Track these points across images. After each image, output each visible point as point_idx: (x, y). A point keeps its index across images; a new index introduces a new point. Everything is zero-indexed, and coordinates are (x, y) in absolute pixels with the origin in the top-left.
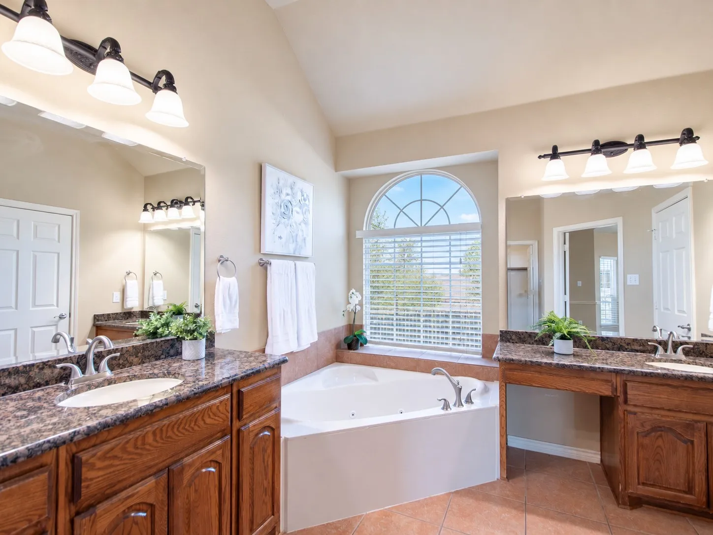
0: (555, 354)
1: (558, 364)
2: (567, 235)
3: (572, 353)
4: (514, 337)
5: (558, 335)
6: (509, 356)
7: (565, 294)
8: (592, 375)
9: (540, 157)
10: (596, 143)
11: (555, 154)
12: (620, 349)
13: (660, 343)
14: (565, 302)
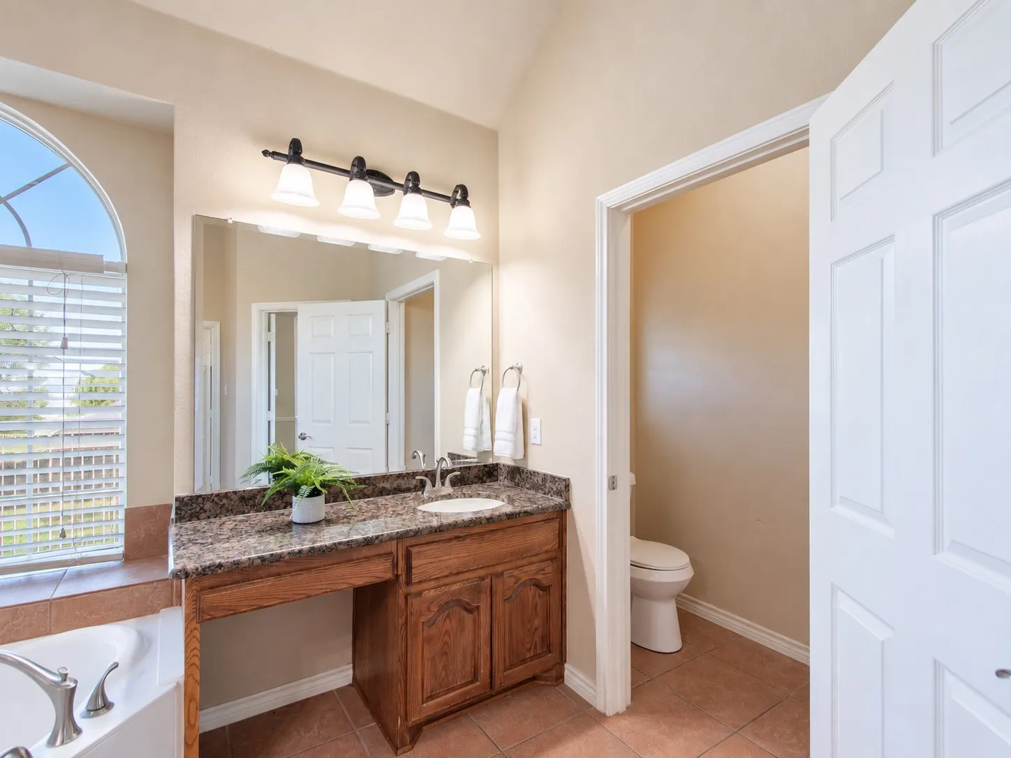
0: (294, 528)
1: (312, 548)
2: (273, 317)
3: (323, 516)
4: (208, 506)
5: (305, 489)
6: (210, 558)
7: (269, 410)
8: (366, 552)
9: (265, 153)
10: (360, 161)
11: (295, 153)
12: (382, 492)
13: (426, 474)
14: (269, 422)
